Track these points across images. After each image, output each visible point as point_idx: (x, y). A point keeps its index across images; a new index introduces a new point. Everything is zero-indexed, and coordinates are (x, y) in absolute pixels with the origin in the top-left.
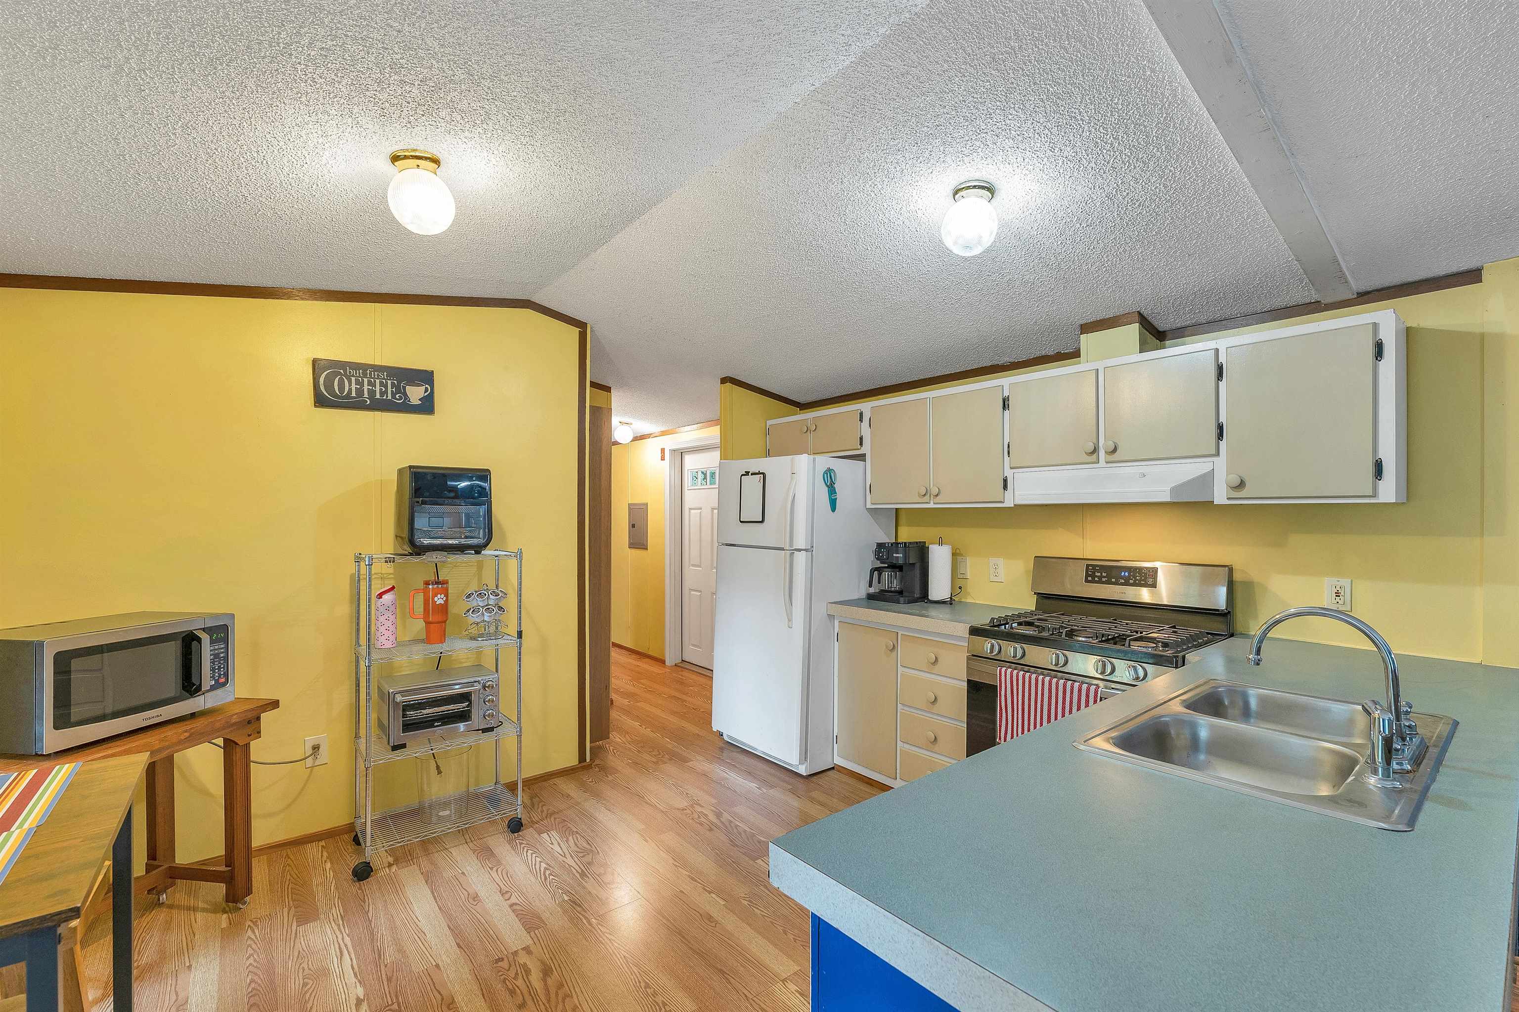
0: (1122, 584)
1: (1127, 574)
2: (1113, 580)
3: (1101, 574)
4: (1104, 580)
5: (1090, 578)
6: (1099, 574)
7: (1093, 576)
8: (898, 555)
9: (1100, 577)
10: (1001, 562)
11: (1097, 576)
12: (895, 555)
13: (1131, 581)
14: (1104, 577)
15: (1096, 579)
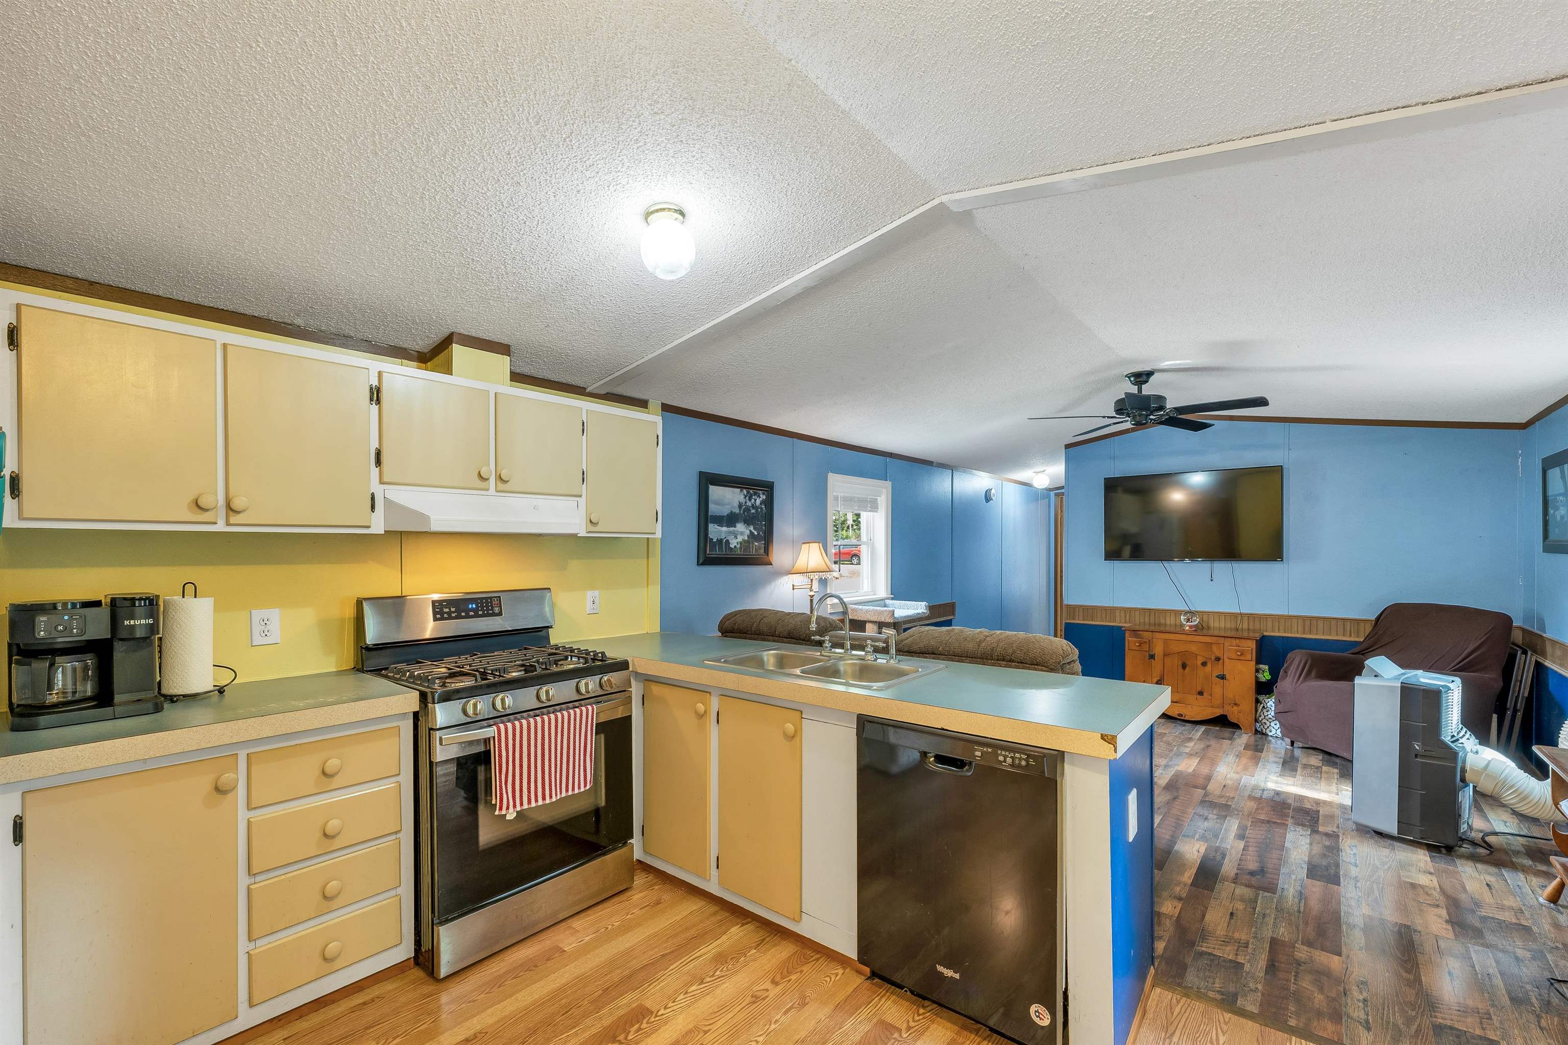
0: (472, 617)
1: (474, 606)
2: (463, 614)
3: (450, 609)
4: (453, 615)
5: (438, 616)
6: (447, 610)
7: (442, 613)
8: (132, 622)
9: (449, 613)
10: (274, 615)
11: (446, 613)
12: (126, 623)
13: (480, 613)
14: (454, 612)
15: (446, 616)
